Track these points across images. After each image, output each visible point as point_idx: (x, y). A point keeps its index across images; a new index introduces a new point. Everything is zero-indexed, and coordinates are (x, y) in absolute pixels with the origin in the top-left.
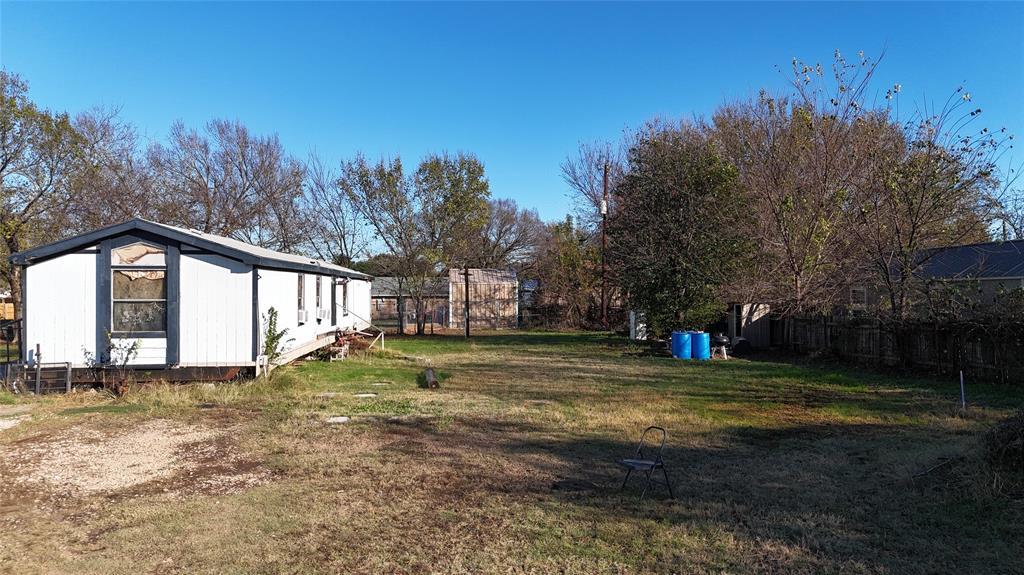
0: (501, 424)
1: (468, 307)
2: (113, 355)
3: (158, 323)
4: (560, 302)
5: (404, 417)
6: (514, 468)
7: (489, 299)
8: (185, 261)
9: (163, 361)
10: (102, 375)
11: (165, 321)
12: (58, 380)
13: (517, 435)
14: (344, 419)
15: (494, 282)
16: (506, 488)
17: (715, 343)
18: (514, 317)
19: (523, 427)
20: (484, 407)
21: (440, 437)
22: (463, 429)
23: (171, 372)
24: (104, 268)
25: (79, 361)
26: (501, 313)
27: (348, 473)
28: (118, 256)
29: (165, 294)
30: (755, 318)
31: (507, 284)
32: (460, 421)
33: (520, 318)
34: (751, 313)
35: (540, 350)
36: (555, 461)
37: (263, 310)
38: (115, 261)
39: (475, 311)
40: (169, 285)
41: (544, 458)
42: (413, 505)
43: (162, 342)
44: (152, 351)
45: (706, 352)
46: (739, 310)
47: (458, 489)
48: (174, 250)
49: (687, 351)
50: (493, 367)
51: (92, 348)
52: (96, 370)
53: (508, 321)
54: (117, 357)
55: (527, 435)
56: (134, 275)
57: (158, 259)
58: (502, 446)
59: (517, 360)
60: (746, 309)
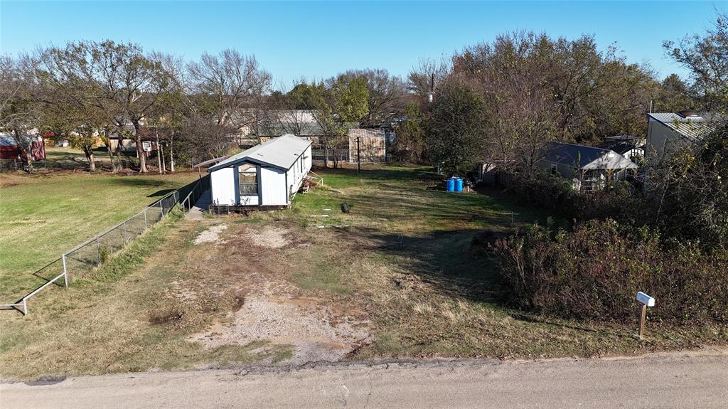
0: (368, 229)
1: (359, 152)
2: (242, 202)
3: (255, 191)
4: (407, 149)
5: (340, 226)
6: (371, 243)
7: (370, 147)
8: (263, 170)
9: (257, 204)
10: (238, 209)
11: (257, 191)
12: (224, 210)
13: (372, 233)
14: (323, 227)
15: (372, 138)
16: (368, 248)
17: (465, 185)
18: (383, 156)
19: (375, 230)
20: (363, 221)
21: (351, 234)
22: (358, 231)
23: (261, 207)
24: (236, 173)
25: (230, 204)
26: (376, 155)
27: (330, 244)
28: (241, 169)
29: (257, 181)
30: (489, 169)
31: (379, 139)
32: (356, 228)
33: (386, 158)
34: (487, 168)
35: (392, 184)
36: (381, 241)
37: (289, 186)
38: (240, 171)
39: (363, 154)
40: (258, 178)
41: (379, 241)
42: (347, 251)
43: (257, 197)
44: (254, 200)
45: (461, 189)
46: (482, 165)
47: (357, 248)
48: (258, 166)
49: (452, 189)
50: (368, 198)
51: (234, 199)
52: (235, 206)
53: (380, 159)
54: (242, 203)
55: (376, 233)
56: (246, 175)
57: (254, 170)
58: (368, 237)
59: (380, 193)
60: (485, 166)
